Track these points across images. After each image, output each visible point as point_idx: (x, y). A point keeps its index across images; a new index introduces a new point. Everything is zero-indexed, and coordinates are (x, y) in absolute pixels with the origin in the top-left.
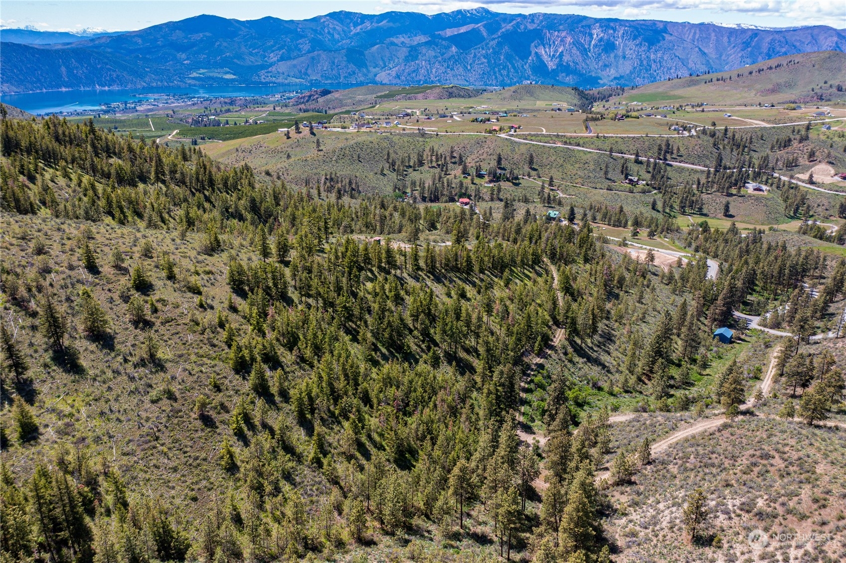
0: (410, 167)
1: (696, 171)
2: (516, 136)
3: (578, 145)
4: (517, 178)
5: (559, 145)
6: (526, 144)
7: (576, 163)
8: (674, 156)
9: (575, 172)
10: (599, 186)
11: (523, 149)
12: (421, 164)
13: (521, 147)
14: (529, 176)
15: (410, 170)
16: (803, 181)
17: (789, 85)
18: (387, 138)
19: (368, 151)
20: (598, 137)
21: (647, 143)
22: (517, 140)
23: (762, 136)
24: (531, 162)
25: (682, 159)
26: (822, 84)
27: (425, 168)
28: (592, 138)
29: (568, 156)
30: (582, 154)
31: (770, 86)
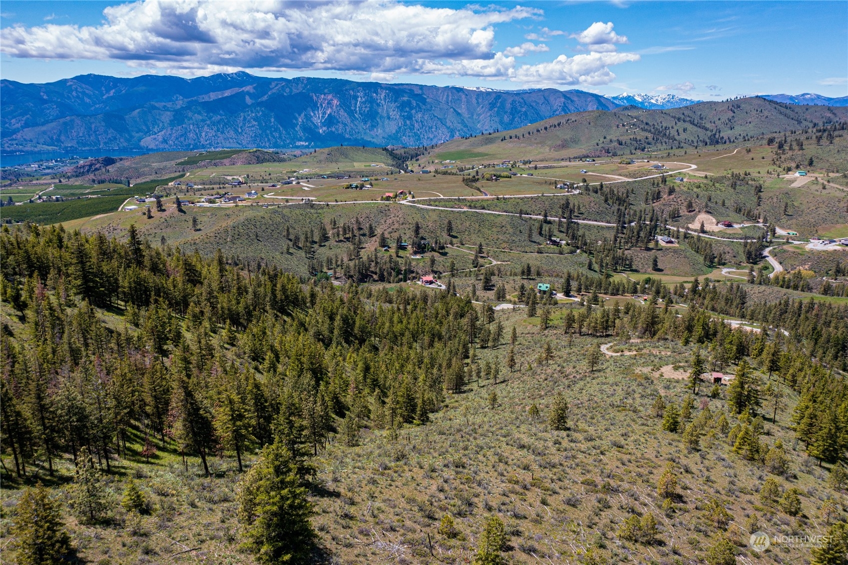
0: (316, 243)
1: (602, 228)
2: (419, 202)
3: (484, 208)
4: (443, 248)
5: (465, 209)
6: (434, 210)
7: (492, 227)
8: (575, 214)
9: (496, 237)
10: (527, 249)
11: (434, 216)
12: (325, 238)
13: (430, 214)
14: (451, 243)
15: (316, 246)
16: (695, 231)
17: (575, 141)
18: (275, 212)
19: (264, 227)
20: (498, 199)
21: (546, 203)
22: (421, 206)
23: (632, 190)
24: (450, 229)
25: (584, 216)
26: (602, 140)
27: (332, 242)
28: (493, 200)
29: (481, 220)
30: (493, 218)
31: (560, 142)
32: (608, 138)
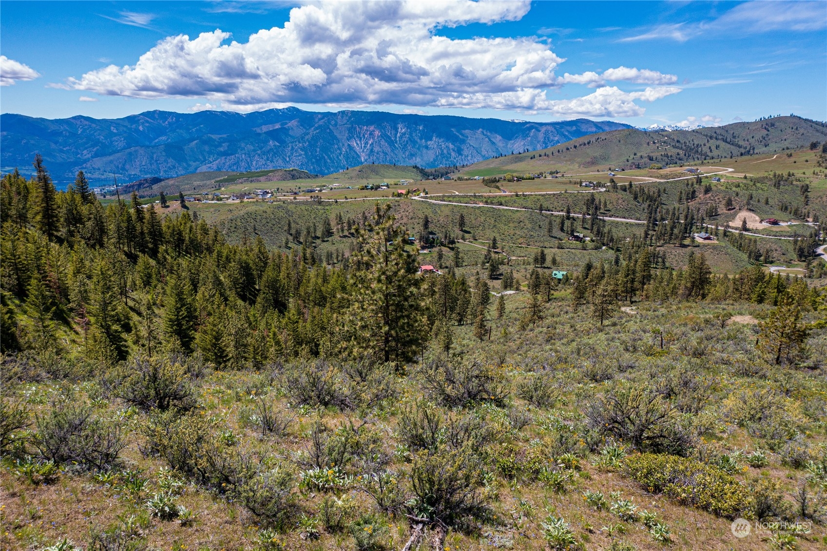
0: (318, 238)
1: (631, 225)
2: (431, 198)
3: (501, 204)
4: (453, 242)
5: (481, 205)
6: (447, 205)
7: (509, 222)
8: (601, 211)
9: (512, 232)
10: (546, 244)
11: (446, 211)
12: (329, 233)
13: (443, 208)
14: (463, 238)
15: (318, 241)
16: (736, 229)
18: (279, 207)
19: (264, 221)
20: (517, 195)
21: (570, 199)
22: (433, 201)
23: (665, 190)
24: (462, 223)
25: (611, 213)
27: (336, 237)
28: (512, 196)
29: (498, 217)
30: (510, 214)
32: (639, 155)
